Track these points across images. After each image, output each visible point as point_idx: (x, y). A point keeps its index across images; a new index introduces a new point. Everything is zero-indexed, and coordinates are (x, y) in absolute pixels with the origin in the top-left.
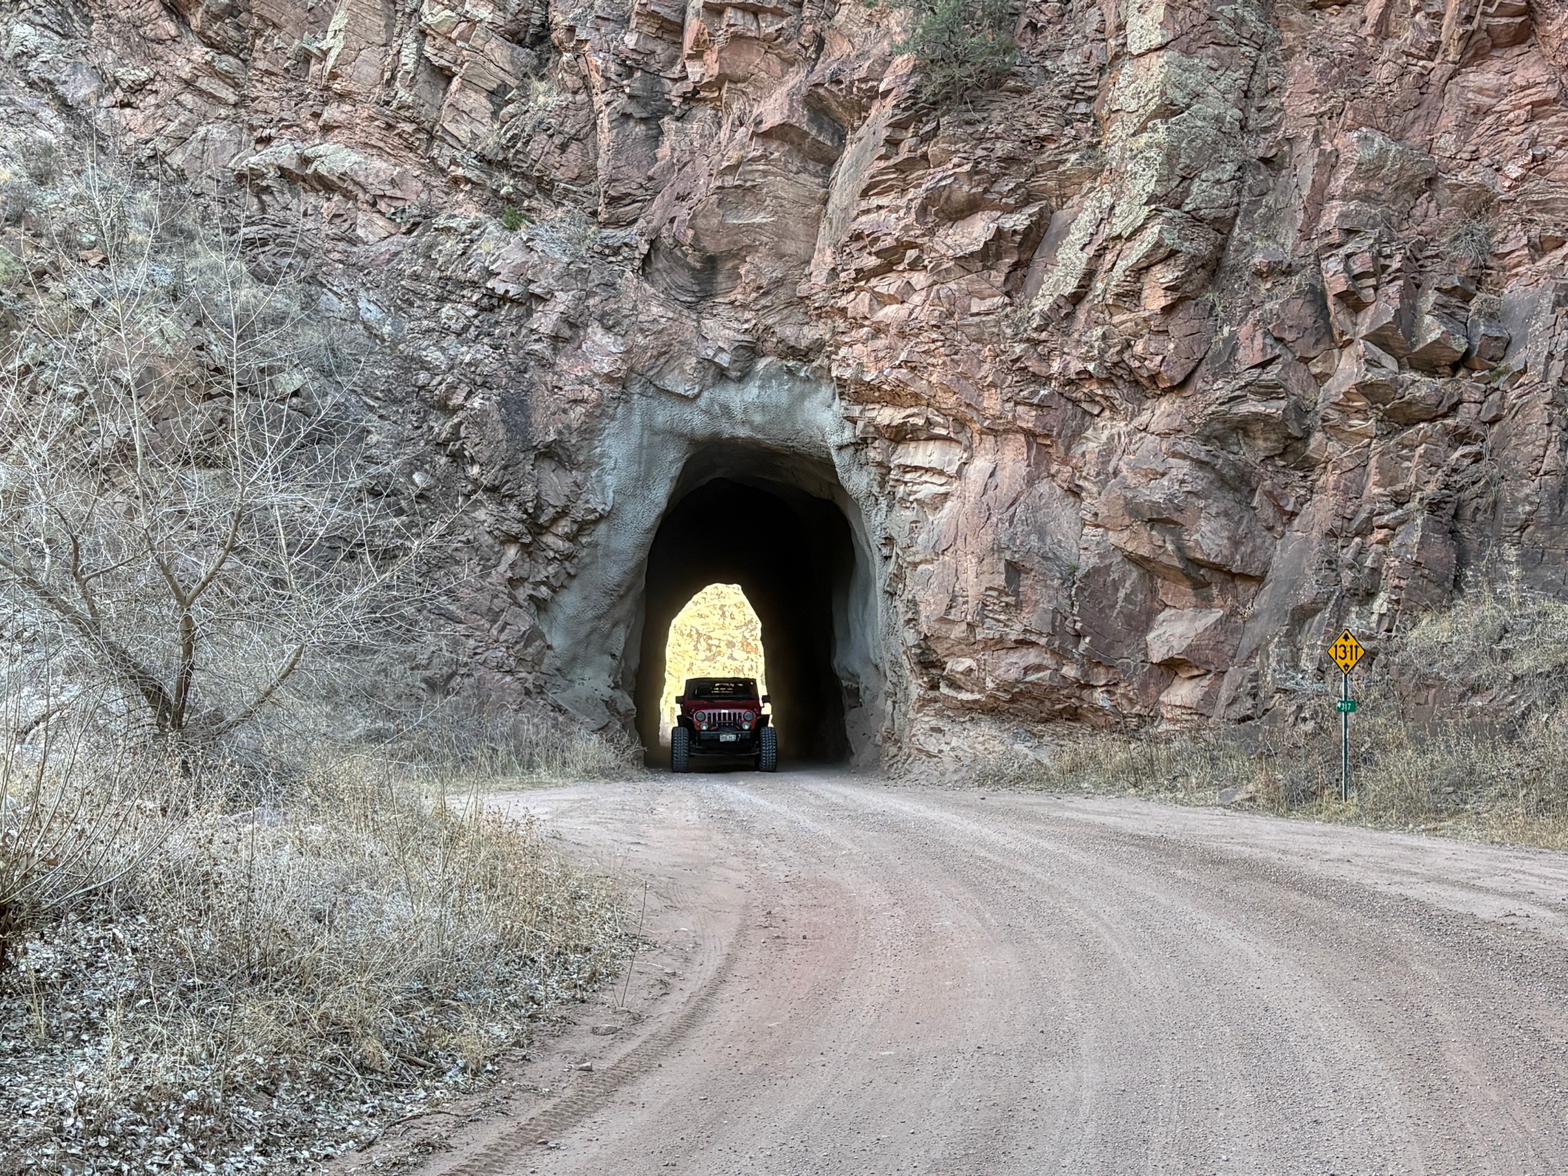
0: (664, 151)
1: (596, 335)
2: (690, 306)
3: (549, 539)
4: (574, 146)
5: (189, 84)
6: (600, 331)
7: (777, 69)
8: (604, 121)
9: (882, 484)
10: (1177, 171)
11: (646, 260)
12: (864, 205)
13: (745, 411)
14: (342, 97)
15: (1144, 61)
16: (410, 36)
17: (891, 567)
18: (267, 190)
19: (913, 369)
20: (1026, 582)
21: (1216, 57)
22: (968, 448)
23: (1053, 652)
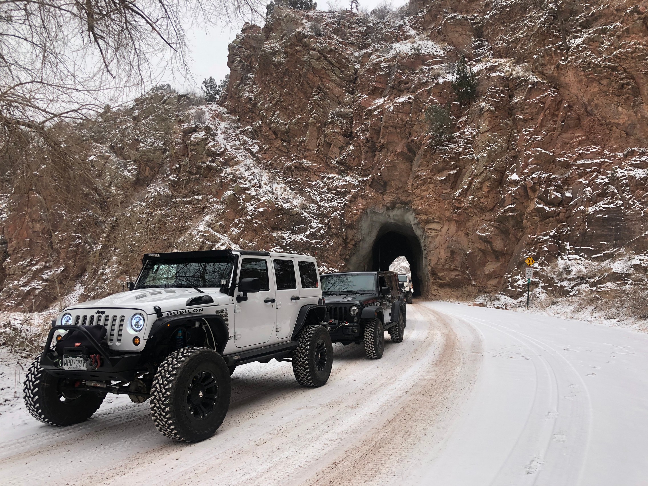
0: (376, 159)
1: (360, 199)
2: (381, 193)
3: (349, 245)
4: (356, 159)
5: (278, 149)
6: (361, 199)
7: (400, 139)
8: (363, 153)
9: (423, 233)
10: (491, 159)
11: (371, 183)
12: (419, 169)
13: (393, 216)
14: (308, 150)
15: (484, 134)
16: (323, 136)
17: (426, 252)
18: (293, 171)
19: (429, 206)
20: (455, 255)
21: (501, 133)
22: (443, 224)
23: (462, 272)
